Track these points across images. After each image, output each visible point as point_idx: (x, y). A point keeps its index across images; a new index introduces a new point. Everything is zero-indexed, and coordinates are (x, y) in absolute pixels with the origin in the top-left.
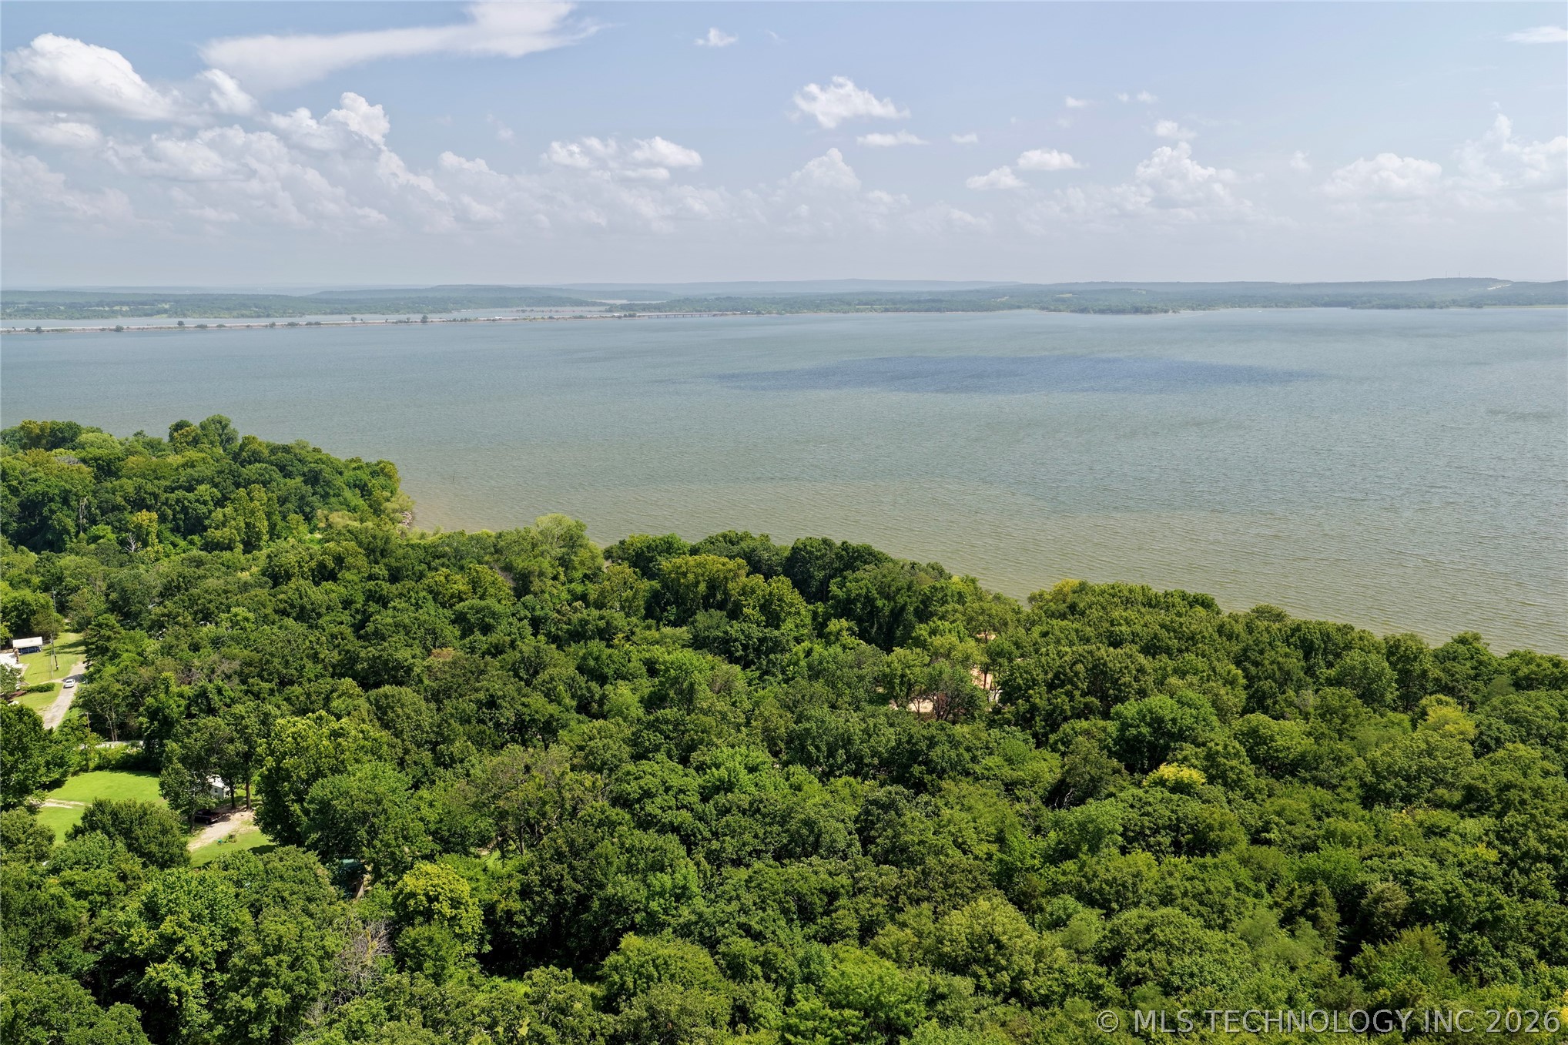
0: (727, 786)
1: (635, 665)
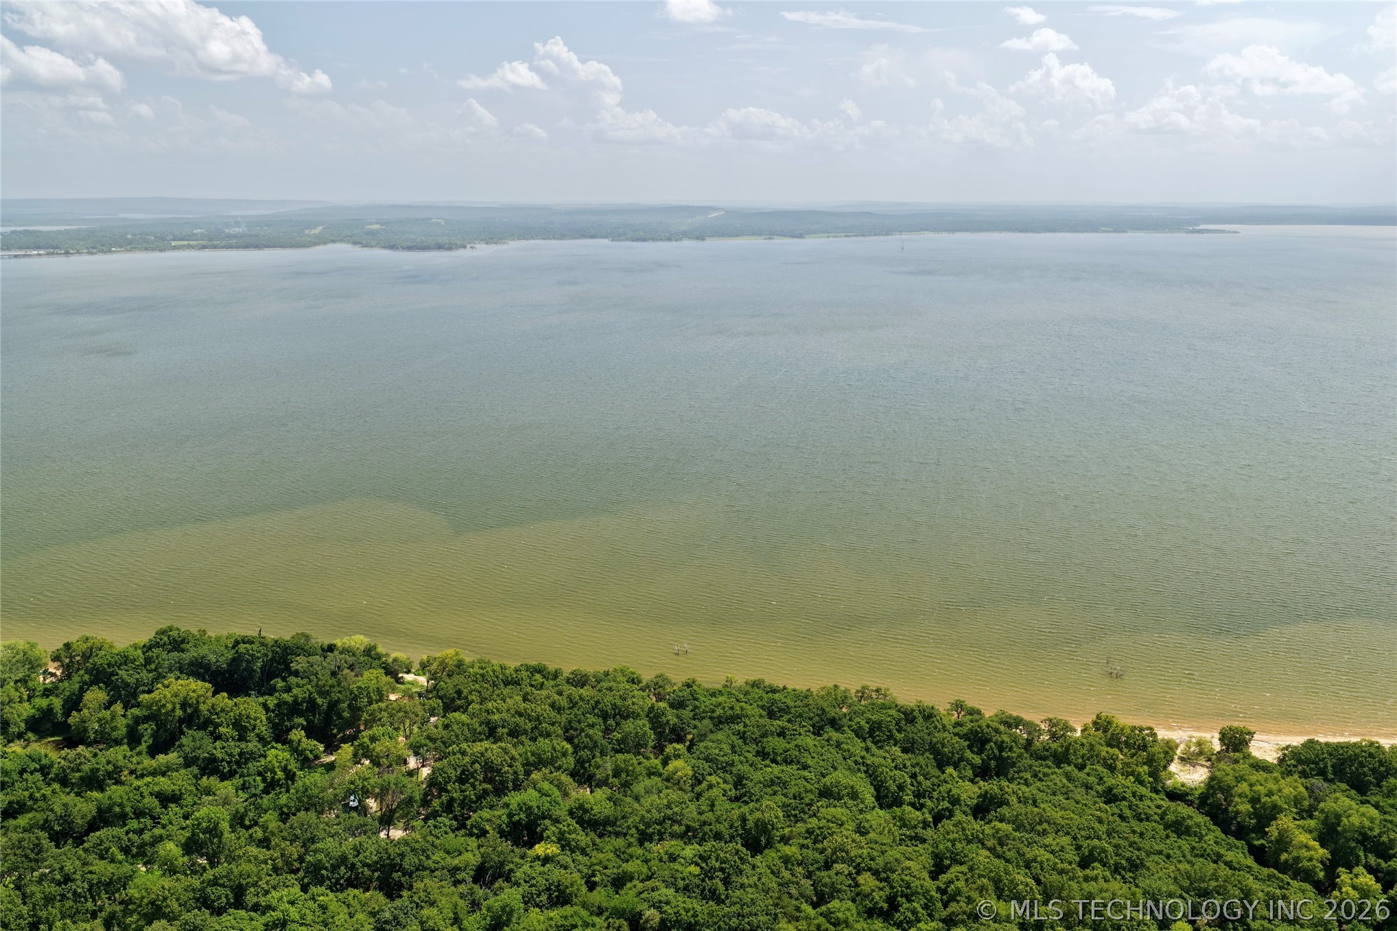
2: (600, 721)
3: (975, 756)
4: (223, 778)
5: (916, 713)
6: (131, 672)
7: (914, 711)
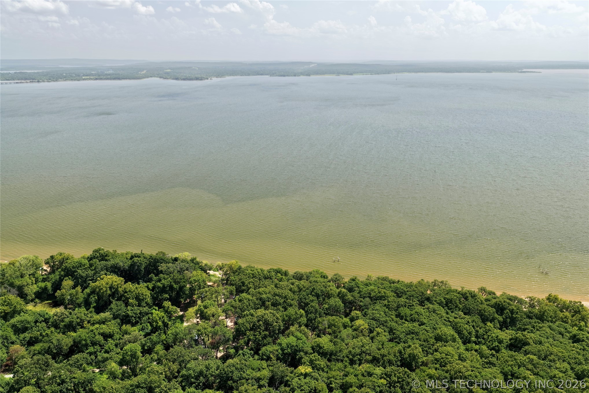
2: (315, 298)
3: (499, 316)
4: (133, 325)
5: (468, 295)
6: (83, 271)
7: (467, 293)
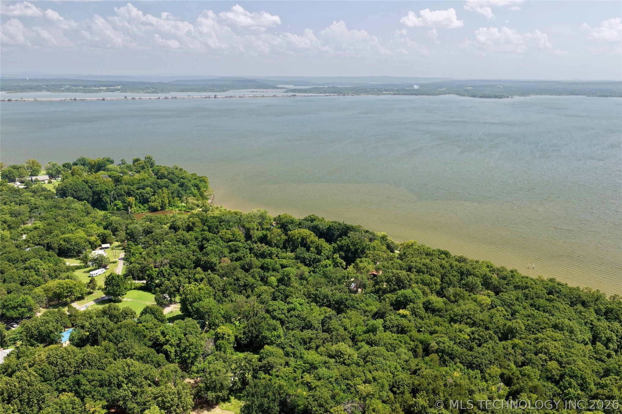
0: (294, 309)
1: (278, 266)
4: (306, 265)
6: (293, 226)
